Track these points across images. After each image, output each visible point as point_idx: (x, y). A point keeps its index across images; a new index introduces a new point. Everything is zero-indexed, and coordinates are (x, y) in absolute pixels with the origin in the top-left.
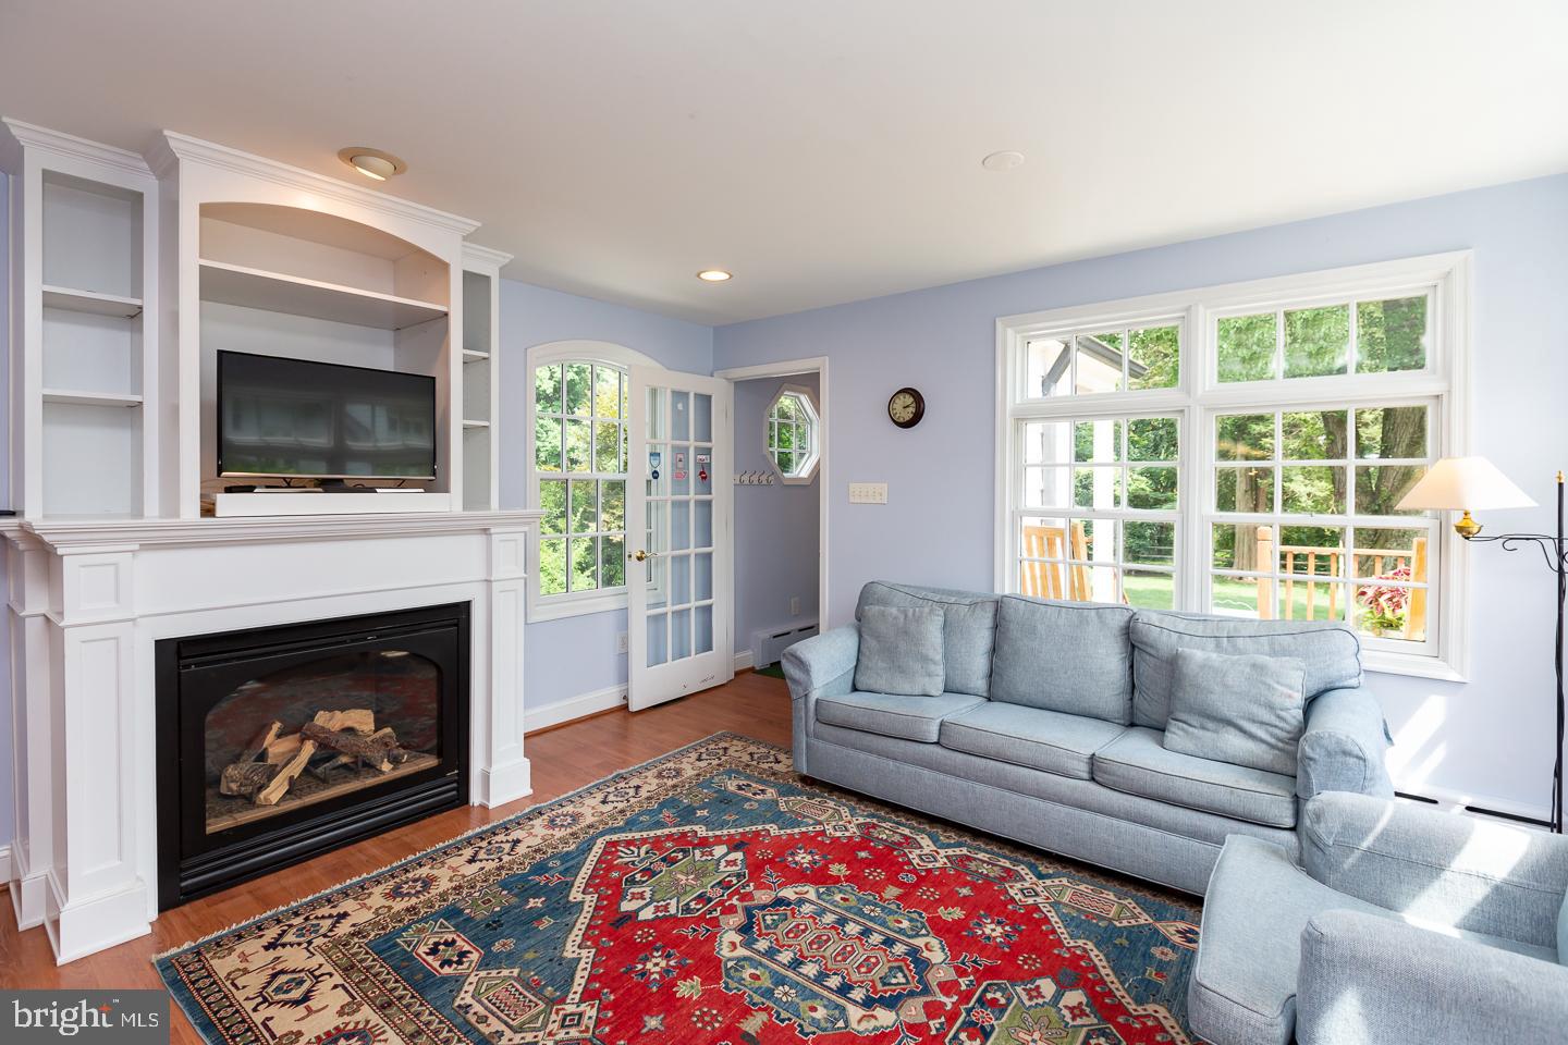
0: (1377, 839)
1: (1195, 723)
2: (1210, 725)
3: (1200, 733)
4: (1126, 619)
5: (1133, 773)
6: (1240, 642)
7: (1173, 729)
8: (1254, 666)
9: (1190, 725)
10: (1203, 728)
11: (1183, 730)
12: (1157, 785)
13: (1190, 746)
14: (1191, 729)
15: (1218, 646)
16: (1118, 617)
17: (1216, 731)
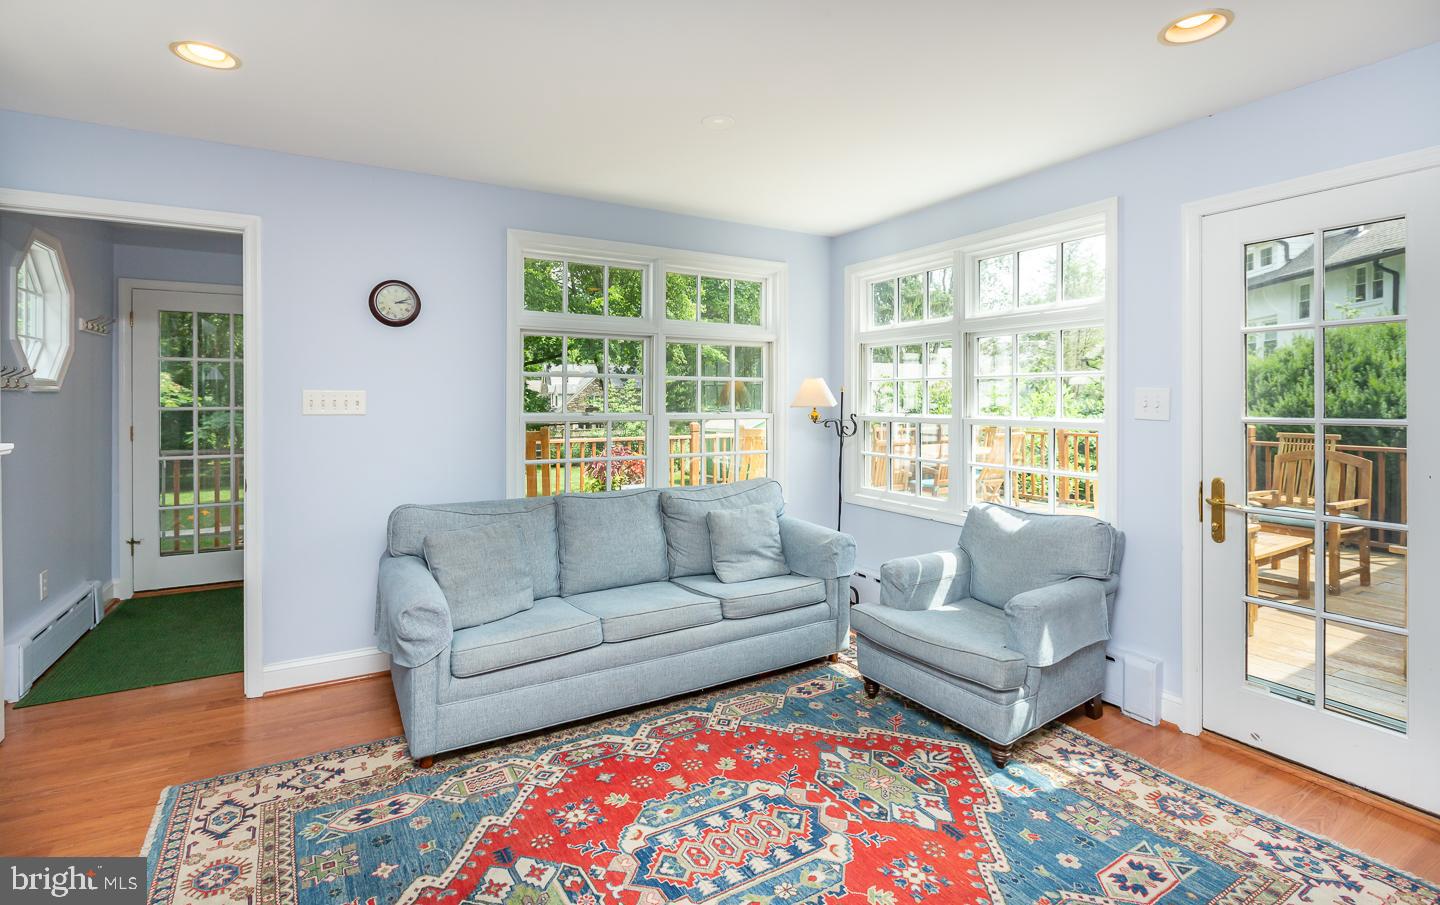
0: (922, 576)
1: (734, 560)
2: (743, 558)
3: (739, 565)
4: (657, 498)
5: (753, 601)
6: (732, 499)
7: (722, 569)
8: (757, 512)
9: (732, 562)
10: (739, 561)
11: (729, 567)
12: (767, 604)
13: (739, 576)
14: (734, 565)
15: (722, 505)
16: (653, 498)
17: (748, 561)
